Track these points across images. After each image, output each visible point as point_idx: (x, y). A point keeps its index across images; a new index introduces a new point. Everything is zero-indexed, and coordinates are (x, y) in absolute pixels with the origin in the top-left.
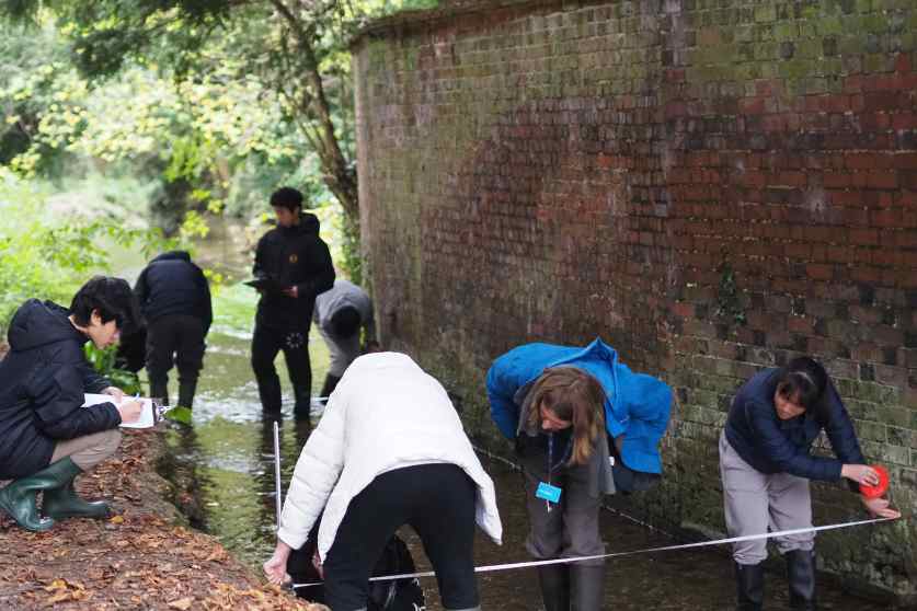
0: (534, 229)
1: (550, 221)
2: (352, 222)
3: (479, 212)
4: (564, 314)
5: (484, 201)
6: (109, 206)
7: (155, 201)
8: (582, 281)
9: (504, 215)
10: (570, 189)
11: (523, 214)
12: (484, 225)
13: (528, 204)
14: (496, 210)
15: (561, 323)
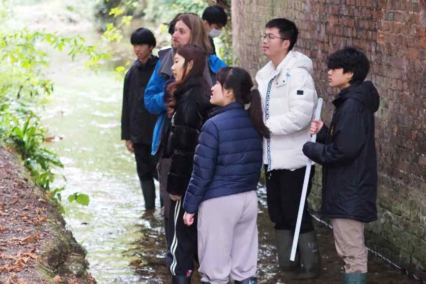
0: (373, 50)
1: (388, 44)
2: (226, 32)
3: (327, 33)
4: (398, 122)
5: (331, 25)
6: (69, 13)
7: (97, 11)
8: (417, 96)
9: (348, 37)
10: (407, 18)
11: (364, 37)
12: (330, 44)
13: (369, 29)
14: (341, 33)
15: (396, 130)
